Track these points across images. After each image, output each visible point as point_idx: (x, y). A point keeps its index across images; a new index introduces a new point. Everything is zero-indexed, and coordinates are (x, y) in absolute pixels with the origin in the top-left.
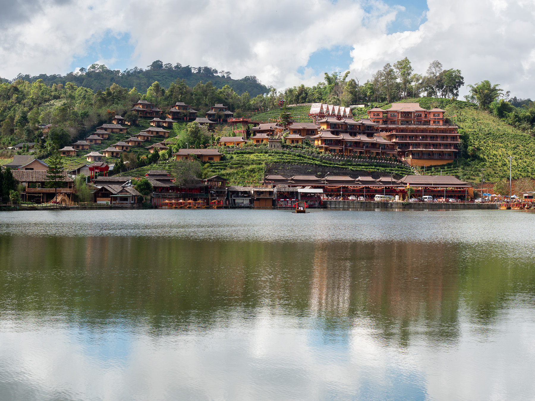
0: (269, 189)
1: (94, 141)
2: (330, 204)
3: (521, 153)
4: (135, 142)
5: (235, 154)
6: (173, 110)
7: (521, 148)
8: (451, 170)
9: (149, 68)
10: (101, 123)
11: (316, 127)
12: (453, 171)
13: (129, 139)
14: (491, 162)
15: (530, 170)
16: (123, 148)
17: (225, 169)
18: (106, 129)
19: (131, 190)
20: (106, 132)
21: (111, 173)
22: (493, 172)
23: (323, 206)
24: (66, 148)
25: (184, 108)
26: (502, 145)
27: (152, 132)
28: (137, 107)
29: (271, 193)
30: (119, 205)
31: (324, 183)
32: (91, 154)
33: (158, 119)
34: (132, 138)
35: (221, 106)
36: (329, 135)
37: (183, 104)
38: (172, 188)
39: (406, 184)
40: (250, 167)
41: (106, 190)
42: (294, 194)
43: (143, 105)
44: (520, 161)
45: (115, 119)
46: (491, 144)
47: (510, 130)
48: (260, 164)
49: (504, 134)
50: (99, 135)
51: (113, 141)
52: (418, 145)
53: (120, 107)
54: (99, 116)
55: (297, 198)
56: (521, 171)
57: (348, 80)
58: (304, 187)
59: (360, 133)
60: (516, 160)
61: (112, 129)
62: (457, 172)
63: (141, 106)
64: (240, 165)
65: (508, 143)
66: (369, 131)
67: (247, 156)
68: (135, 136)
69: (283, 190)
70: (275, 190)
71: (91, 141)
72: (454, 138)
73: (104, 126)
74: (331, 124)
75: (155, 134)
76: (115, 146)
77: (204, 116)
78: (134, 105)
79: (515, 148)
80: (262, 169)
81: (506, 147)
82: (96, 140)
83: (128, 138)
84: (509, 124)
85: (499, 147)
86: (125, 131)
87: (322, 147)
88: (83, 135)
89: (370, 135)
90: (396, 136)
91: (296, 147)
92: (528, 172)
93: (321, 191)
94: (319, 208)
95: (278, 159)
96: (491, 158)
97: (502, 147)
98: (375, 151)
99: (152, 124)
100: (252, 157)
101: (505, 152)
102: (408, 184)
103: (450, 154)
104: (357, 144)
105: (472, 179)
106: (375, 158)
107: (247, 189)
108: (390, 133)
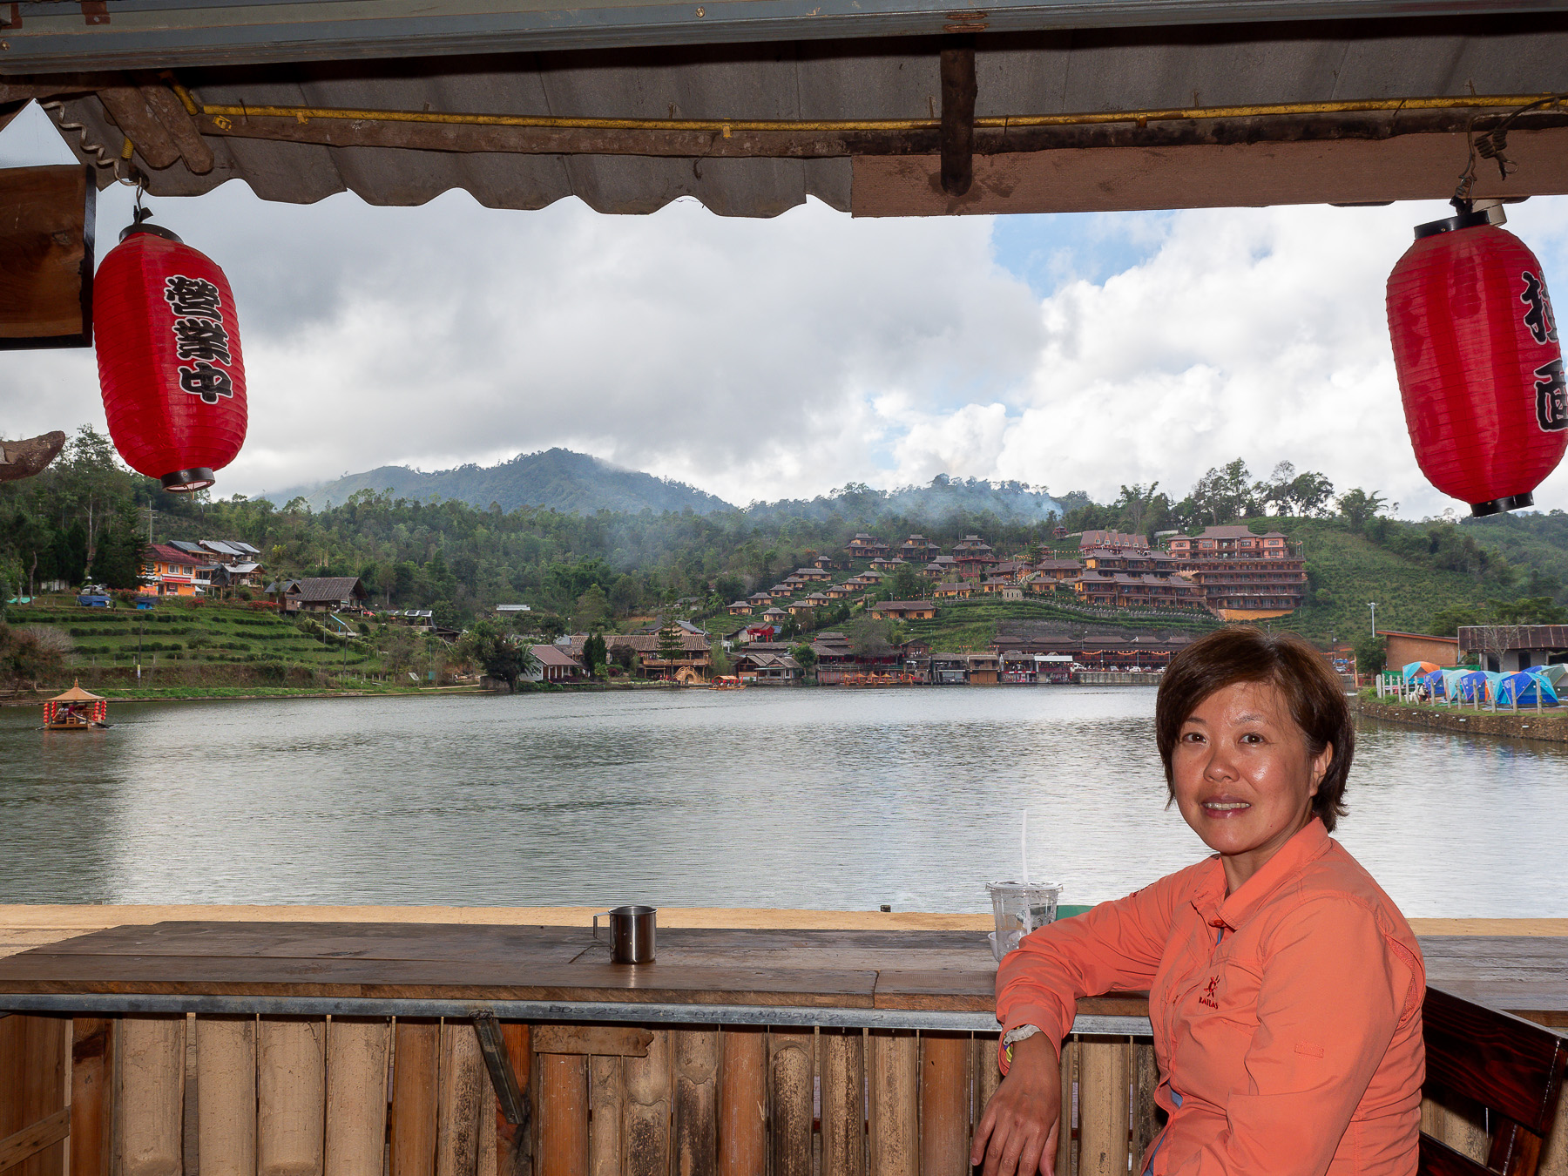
0: (992, 656)
1: (780, 593)
2: (1085, 679)
4: (839, 592)
5: (956, 607)
6: (905, 546)
7: (1407, 588)
10: (797, 566)
11: (1079, 566)
13: (832, 589)
16: (819, 602)
17: (937, 629)
18: (801, 576)
19: (787, 660)
20: (800, 580)
21: (780, 638)
22: (1355, 627)
23: (1075, 681)
24: (737, 604)
25: (921, 542)
26: (1375, 585)
27: (869, 578)
28: (853, 544)
29: (995, 663)
30: (767, 682)
31: (1079, 647)
32: (769, 611)
33: (881, 560)
34: (836, 588)
35: (975, 537)
36: (1097, 577)
37: (920, 537)
38: (848, 658)
40: (974, 625)
41: (751, 661)
42: (1027, 664)
43: (862, 540)
45: (819, 561)
47: (1394, 562)
48: (988, 620)
49: (1382, 569)
50: (789, 585)
51: (808, 592)
52: (1240, 588)
53: (828, 545)
54: (795, 557)
55: (1034, 669)
58: (1046, 654)
59: (1148, 573)
60: (1395, 607)
61: (811, 575)
63: (859, 542)
64: (959, 622)
65: (1387, 581)
66: (1162, 568)
67: (973, 609)
68: (841, 585)
69: (1012, 658)
70: (1002, 657)
71: (776, 592)
72: (1297, 576)
73: (800, 571)
74: (1102, 560)
75: (873, 581)
76: (809, 600)
77: (946, 553)
78: (849, 541)
80: (990, 629)
81: (1382, 589)
82: (783, 591)
83: (831, 587)
84: (1395, 552)
86: (829, 578)
87: (1084, 594)
88: (765, 584)
89: (1164, 575)
90: (1206, 576)
91: (1043, 595)
93: (1069, 658)
94: (1067, 683)
95: (1016, 613)
96: (1354, 606)
98: (1169, 598)
99: (872, 566)
100: (979, 611)
101: (1380, 596)
103: (1287, 600)
104: (1140, 589)
105: (1321, 638)
106: (1166, 609)
107: (958, 657)
108: (1196, 572)
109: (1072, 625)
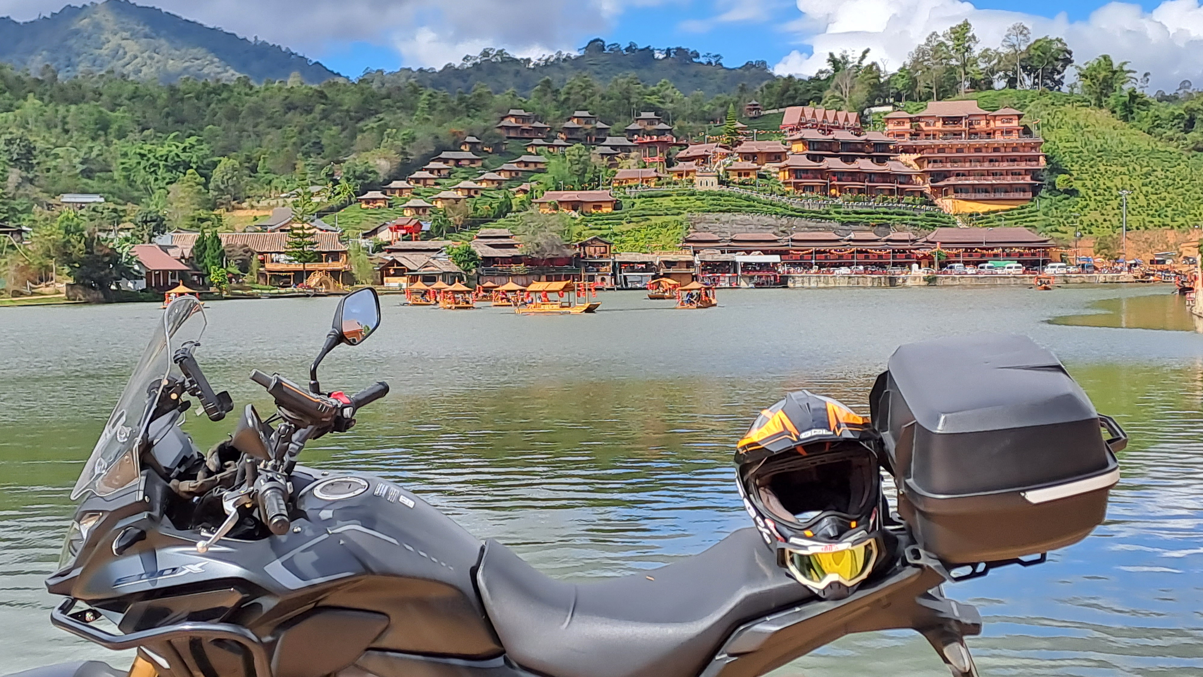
0: (687, 256)
1: (422, 181)
2: (794, 282)
3: (1157, 184)
4: (493, 180)
5: (639, 198)
6: (569, 124)
7: (1159, 173)
8: (1024, 217)
9: (582, 52)
10: (439, 150)
11: (782, 148)
12: (1028, 219)
13: (482, 178)
14: (1100, 202)
15: (1170, 213)
16: (469, 192)
17: (618, 224)
18: (446, 161)
19: (443, 263)
20: (445, 166)
21: (428, 236)
23: (782, 284)
24: (370, 195)
25: (588, 120)
26: (1124, 169)
27: (527, 163)
28: (506, 122)
29: (689, 264)
32: (411, 203)
33: (542, 142)
34: (488, 175)
35: (651, 115)
36: (805, 163)
37: (586, 114)
38: (516, 260)
39: (935, 243)
41: (400, 263)
42: (730, 266)
43: (518, 117)
44: (1154, 197)
45: (465, 143)
46: (1102, 168)
47: (1144, 142)
48: (678, 214)
49: (1130, 151)
50: (431, 171)
51: (456, 180)
53: (478, 123)
54: (437, 137)
55: (735, 271)
56: (1153, 216)
57: (866, 63)
58: (748, 253)
59: (862, 157)
60: (1146, 196)
61: (458, 160)
62: (1035, 221)
63: (513, 120)
64: (645, 216)
65: (1136, 166)
66: (880, 152)
67: (660, 201)
68: (494, 172)
69: (708, 258)
70: (697, 260)
71: (417, 180)
72: (1035, 159)
73: (444, 155)
74: (810, 142)
75: (530, 166)
76: (456, 189)
77: (620, 133)
78: (502, 119)
79: (1147, 175)
80: (680, 224)
81: (1131, 173)
82: (425, 179)
83: (482, 174)
84: (1144, 131)
85: (1118, 174)
86: (480, 164)
87: (790, 183)
88: (403, 172)
89: (881, 160)
90: (930, 160)
91: (743, 184)
93: (776, 258)
94: (772, 287)
95: (711, 205)
96: (1100, 195)
97: (1124, 174)
98: (887, 185)
99: (529, 150)
100: (667, 202)
101: (1128, 182)
102: (938, 244)
103: (1022, 188)
104: (854, 175)
105: (1062, 232)
106: (885, 200)
107: (647, 258)
108: (919, 155)
109: (777, 219)
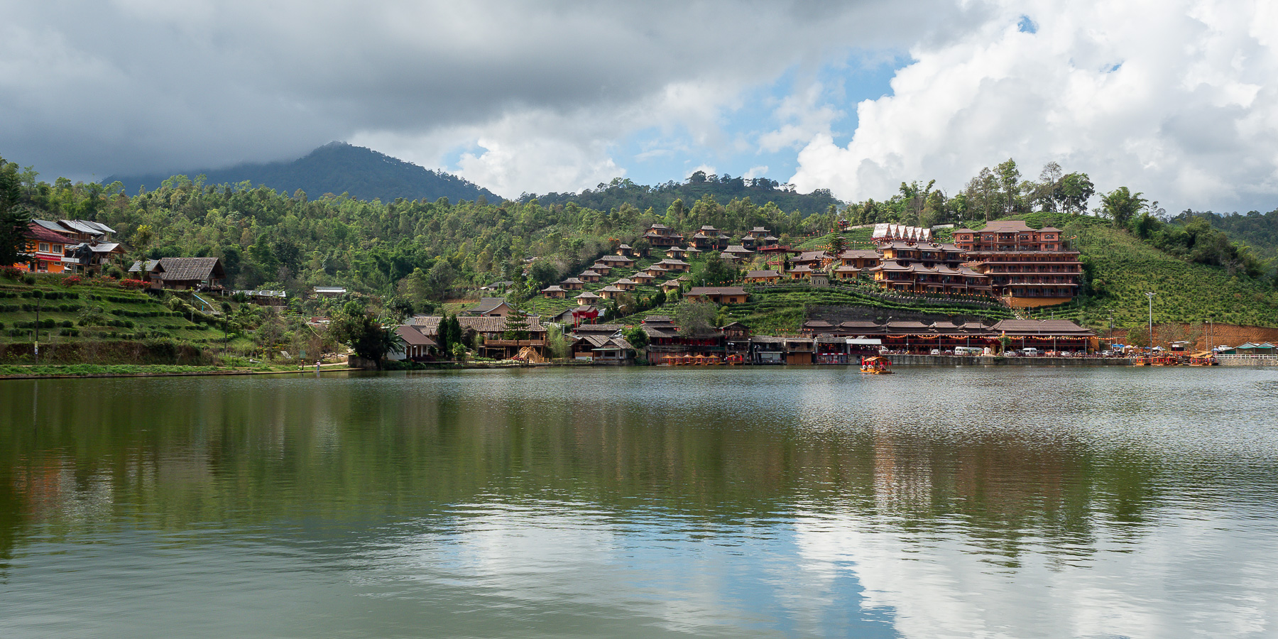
0: (807, 339)
1: (589, 278)
2: (892, 360)
3: (1170, 287)
4: (643, 278)
5: (766, 293)
6: (697, 236)
8: (1068, 312)
9: (688, 182)
10: (601, 254)
11: (877, 256)
12: (1071, 314)
13: (635, 276)
14: (1126, 301)
15: (1182, 311)
16: (626, 287)
18: (606, 263)
19: (620, 342)
20: (606, 267)
21: (602, 320)
24: (551, 288)
25: (713, 233)
27: (668, 266)
29: (809, 345)
30: (603, 362)
31: (885, 332)
32: (583, 295)
33: (677, 249)
34: (639, 274)
35: (762, 229)
36: (895, 267)
37: (711, 228)
38: (676, 340)
39: (1001, 331)
40: (786, 310)
41: (587, 342)
42: (841, 347)
43: (659, 231)
44: (1169, 298)
45: (620, 249)
46: (1126, 276)
47: (1157, 255)
48: (798, 306)
49: (1147, 262)
50: (596, 270)
51: (615, 278)
52: (1021, 278)
53: (628, 234)
54: (599, 245)
55: (846, 352)
56: (1169, 313)
57: (932, 191)
58: (856, 337)
59: (939, 263)
60: (1162, 297)
61: (615, 262)
62: (1077, 315)
63: (655, 232)
64: (771, 307)
65: (1152, 273)
67: (782, 296)
68: (644, 271)
69: (825, 341)
70: (816, 340)
71: (586, 278)
72: (1073, 268)
73: (605, 258)
74: (898, 251)
75: (672, 268)
76: (616, 285)
77: (739, 243)
78: (647, 231)
79: (1161, 281)
80: (800, 313)
81: (1149, 279)
82: (592, 277)
83: (634, 274)
84: (1156, 247)
85: (1138, 280)
87: (885, 282)
88: (575, 270)
89: (954, 266)
90: (991, 267)
91: (848, 283)
92: (1180, 313)
93: (878, 341)
95: (823, 299)
96: (1126, 295)
97: (1144, 280)
99: (669, 255)
100: (788, 297)
101: (1148, 286)
102: (1003, 332)
103: (1066, 289)
104: (934, 278)
106: (959, 297)
107: (776, 340)
108: (982, 263)
